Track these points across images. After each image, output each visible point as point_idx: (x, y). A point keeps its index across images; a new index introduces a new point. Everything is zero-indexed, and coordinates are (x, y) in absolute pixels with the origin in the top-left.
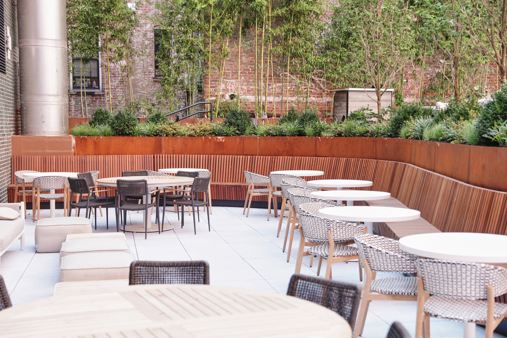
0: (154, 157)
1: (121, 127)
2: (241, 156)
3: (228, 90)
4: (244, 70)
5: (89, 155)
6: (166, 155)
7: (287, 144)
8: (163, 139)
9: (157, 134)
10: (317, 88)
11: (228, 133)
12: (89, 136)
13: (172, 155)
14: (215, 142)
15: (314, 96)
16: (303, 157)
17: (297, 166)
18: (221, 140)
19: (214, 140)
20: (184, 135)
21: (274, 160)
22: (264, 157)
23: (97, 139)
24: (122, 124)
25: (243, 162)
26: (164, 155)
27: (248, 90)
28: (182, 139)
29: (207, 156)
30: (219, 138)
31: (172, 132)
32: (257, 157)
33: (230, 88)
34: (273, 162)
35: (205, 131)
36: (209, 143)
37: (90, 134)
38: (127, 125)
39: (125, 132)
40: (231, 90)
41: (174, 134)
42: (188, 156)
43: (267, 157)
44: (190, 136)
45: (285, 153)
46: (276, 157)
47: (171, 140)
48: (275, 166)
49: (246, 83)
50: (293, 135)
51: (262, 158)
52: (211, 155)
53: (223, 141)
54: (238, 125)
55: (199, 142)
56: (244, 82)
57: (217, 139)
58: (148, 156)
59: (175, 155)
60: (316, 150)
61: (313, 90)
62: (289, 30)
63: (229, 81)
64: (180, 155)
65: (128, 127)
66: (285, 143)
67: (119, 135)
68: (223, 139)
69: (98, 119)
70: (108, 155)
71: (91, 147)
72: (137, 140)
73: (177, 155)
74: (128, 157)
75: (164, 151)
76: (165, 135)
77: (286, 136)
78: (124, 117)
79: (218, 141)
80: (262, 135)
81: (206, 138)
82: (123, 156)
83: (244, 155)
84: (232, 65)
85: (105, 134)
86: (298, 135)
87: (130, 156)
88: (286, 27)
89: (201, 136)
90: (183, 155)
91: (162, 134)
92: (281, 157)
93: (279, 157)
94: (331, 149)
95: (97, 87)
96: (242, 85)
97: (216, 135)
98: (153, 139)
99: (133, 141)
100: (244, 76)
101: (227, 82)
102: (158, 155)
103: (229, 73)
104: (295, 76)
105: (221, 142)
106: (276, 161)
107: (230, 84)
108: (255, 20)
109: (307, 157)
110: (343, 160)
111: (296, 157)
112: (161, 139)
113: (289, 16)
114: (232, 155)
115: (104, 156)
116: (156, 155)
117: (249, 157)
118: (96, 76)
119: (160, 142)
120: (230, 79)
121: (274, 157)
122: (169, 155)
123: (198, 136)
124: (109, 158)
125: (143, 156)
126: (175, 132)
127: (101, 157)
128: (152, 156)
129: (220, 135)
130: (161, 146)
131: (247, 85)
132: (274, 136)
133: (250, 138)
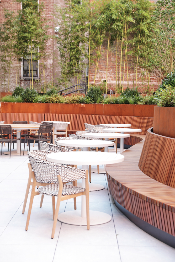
0: (44, 115)
1: (27, 97)
2: (94, 115)
3: (102, 78)
4: (112, 65)
5: (8, 113)
6: (52, 114)
7: (119, 109)
8: (50, 104)
9: (47, 102)
10: (157, 76)
11: (87, 102)
12: (9, 102)
13: (55, 114)
14: (79, 107)
15: (155, 81)
16: (126, 117)
17: (123, 122)
18: (83, 106)
19: (79, 106)
20: (62, 103)
21: (111, 118)
22: (106, 116)
23: (13, 104)
24: (28, 96)
25: (95, 119)
26: (50, 114)
27: (114, 78)
28: (61, 105)
29: (75, 115)
30: (82, 104)
31: (55, 101)
32: (102, 116)
33: (103, 76)
34: (111, 119)
35: (74, 100)
36: (76, 108)
37: (10, 101)
38: (30, 96)
39: (29, 100)
40: (104, 77)
41: (56, 102)
42: (64, 114)
43: (108, 116)
44: (66, 103)
45: (118, 114)
46: (113, 116)
47: (55, 105)
48: (112, 121)
49: (113, 73)
50: (122, 103)
51: (105, 117)
52: (77, 114)
53: (84, 106)
54: (93, 97)
55: (70, 107)
56: (112, 72)
57: (81, 105)
58: (41, 114)
59: (56, 114)
60: (134, 112)
61: (154, 78)
62: (137, 41)
63: (103, 72)
64: (59, 114)
65: (31, 98)
66: (118, 108)
67: (26, 102)
68: (84, 105)
69: (16, 93)
70: (19, 113)
71: (9, 109)
72: (36, 105)
73: (58, 114)
74: (30, 114)
75: (50, 112)
76: (51, 102)
77: (119, 104)
78: (29, 92)
79: (81, 106)
80: (106, 103)
81: (75, 105)
82: (27, 114)
83: (95, 115)
84: (105, 62)
85: (18, 101)
86: (125, 103)
87: (31, 114)
88: (136, 39)
89: (72, 103)
90: (61, 114)
91: (50, 102)
92: (115, 116)
93: (114, 116)
94: (141, 112)
95: (36, 76)
96: (111, 74)
97: (81, 103)
98: (44, 104)
99: (33, 105)
100: (112, 69)
101: (102, 72)
102: (47, 114)
103: (103, 67)
104: (143, 69)
105: (83, 107)
106: (112, 118)
107: (103, 74)
108: (116, 35)
109: (129, 117)
110: (147, 118)
111: (123, 116)
112: (49, 104)
113: (138, 33)
114: (89, 114)
115: (17, 114)
116: (45, 114)
117: (98, 116)
118: (36, 69)
119: (49, 106)
120: (103, 71)
121: (111, 116)
122: (53, 114)
123: (70, 103)
124: (19, 115)
125: (38, 114)
126: (57, 100)
127: (15, 114)
128: (44, 114)
129: (83, 103)
130: (49, 109)
131: (114, 74)
132: (113, 104)
133: (99, 105)
